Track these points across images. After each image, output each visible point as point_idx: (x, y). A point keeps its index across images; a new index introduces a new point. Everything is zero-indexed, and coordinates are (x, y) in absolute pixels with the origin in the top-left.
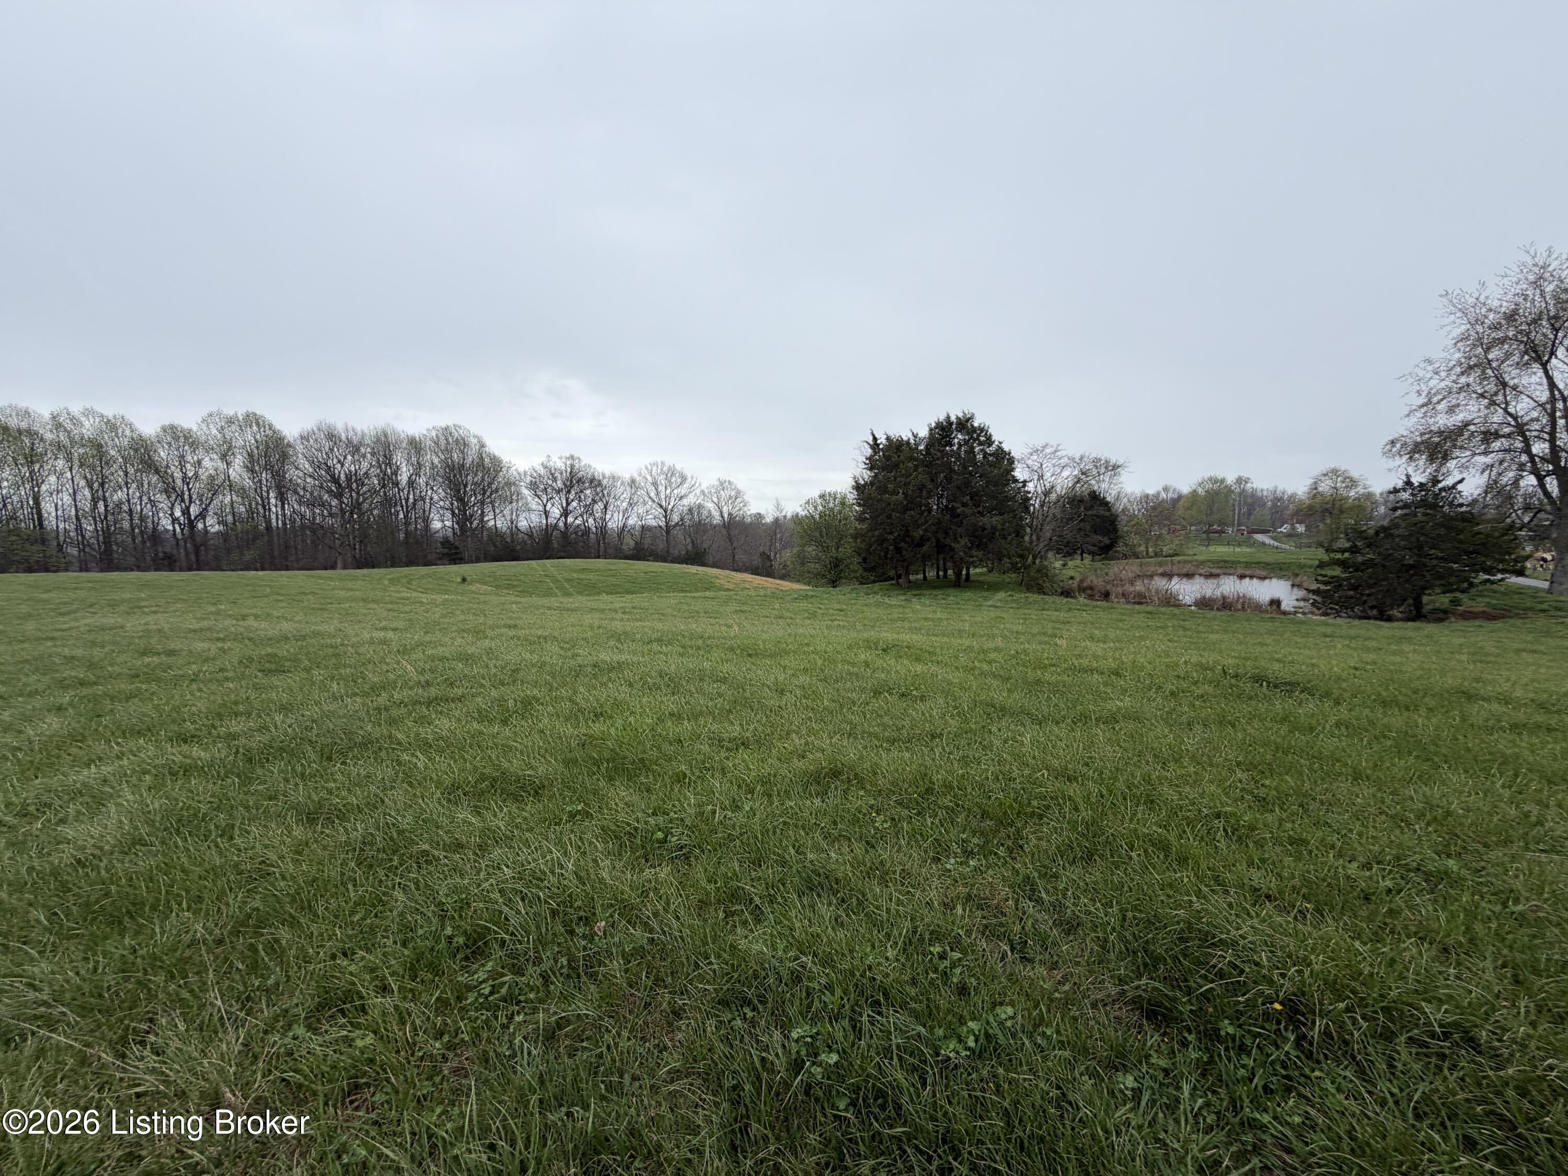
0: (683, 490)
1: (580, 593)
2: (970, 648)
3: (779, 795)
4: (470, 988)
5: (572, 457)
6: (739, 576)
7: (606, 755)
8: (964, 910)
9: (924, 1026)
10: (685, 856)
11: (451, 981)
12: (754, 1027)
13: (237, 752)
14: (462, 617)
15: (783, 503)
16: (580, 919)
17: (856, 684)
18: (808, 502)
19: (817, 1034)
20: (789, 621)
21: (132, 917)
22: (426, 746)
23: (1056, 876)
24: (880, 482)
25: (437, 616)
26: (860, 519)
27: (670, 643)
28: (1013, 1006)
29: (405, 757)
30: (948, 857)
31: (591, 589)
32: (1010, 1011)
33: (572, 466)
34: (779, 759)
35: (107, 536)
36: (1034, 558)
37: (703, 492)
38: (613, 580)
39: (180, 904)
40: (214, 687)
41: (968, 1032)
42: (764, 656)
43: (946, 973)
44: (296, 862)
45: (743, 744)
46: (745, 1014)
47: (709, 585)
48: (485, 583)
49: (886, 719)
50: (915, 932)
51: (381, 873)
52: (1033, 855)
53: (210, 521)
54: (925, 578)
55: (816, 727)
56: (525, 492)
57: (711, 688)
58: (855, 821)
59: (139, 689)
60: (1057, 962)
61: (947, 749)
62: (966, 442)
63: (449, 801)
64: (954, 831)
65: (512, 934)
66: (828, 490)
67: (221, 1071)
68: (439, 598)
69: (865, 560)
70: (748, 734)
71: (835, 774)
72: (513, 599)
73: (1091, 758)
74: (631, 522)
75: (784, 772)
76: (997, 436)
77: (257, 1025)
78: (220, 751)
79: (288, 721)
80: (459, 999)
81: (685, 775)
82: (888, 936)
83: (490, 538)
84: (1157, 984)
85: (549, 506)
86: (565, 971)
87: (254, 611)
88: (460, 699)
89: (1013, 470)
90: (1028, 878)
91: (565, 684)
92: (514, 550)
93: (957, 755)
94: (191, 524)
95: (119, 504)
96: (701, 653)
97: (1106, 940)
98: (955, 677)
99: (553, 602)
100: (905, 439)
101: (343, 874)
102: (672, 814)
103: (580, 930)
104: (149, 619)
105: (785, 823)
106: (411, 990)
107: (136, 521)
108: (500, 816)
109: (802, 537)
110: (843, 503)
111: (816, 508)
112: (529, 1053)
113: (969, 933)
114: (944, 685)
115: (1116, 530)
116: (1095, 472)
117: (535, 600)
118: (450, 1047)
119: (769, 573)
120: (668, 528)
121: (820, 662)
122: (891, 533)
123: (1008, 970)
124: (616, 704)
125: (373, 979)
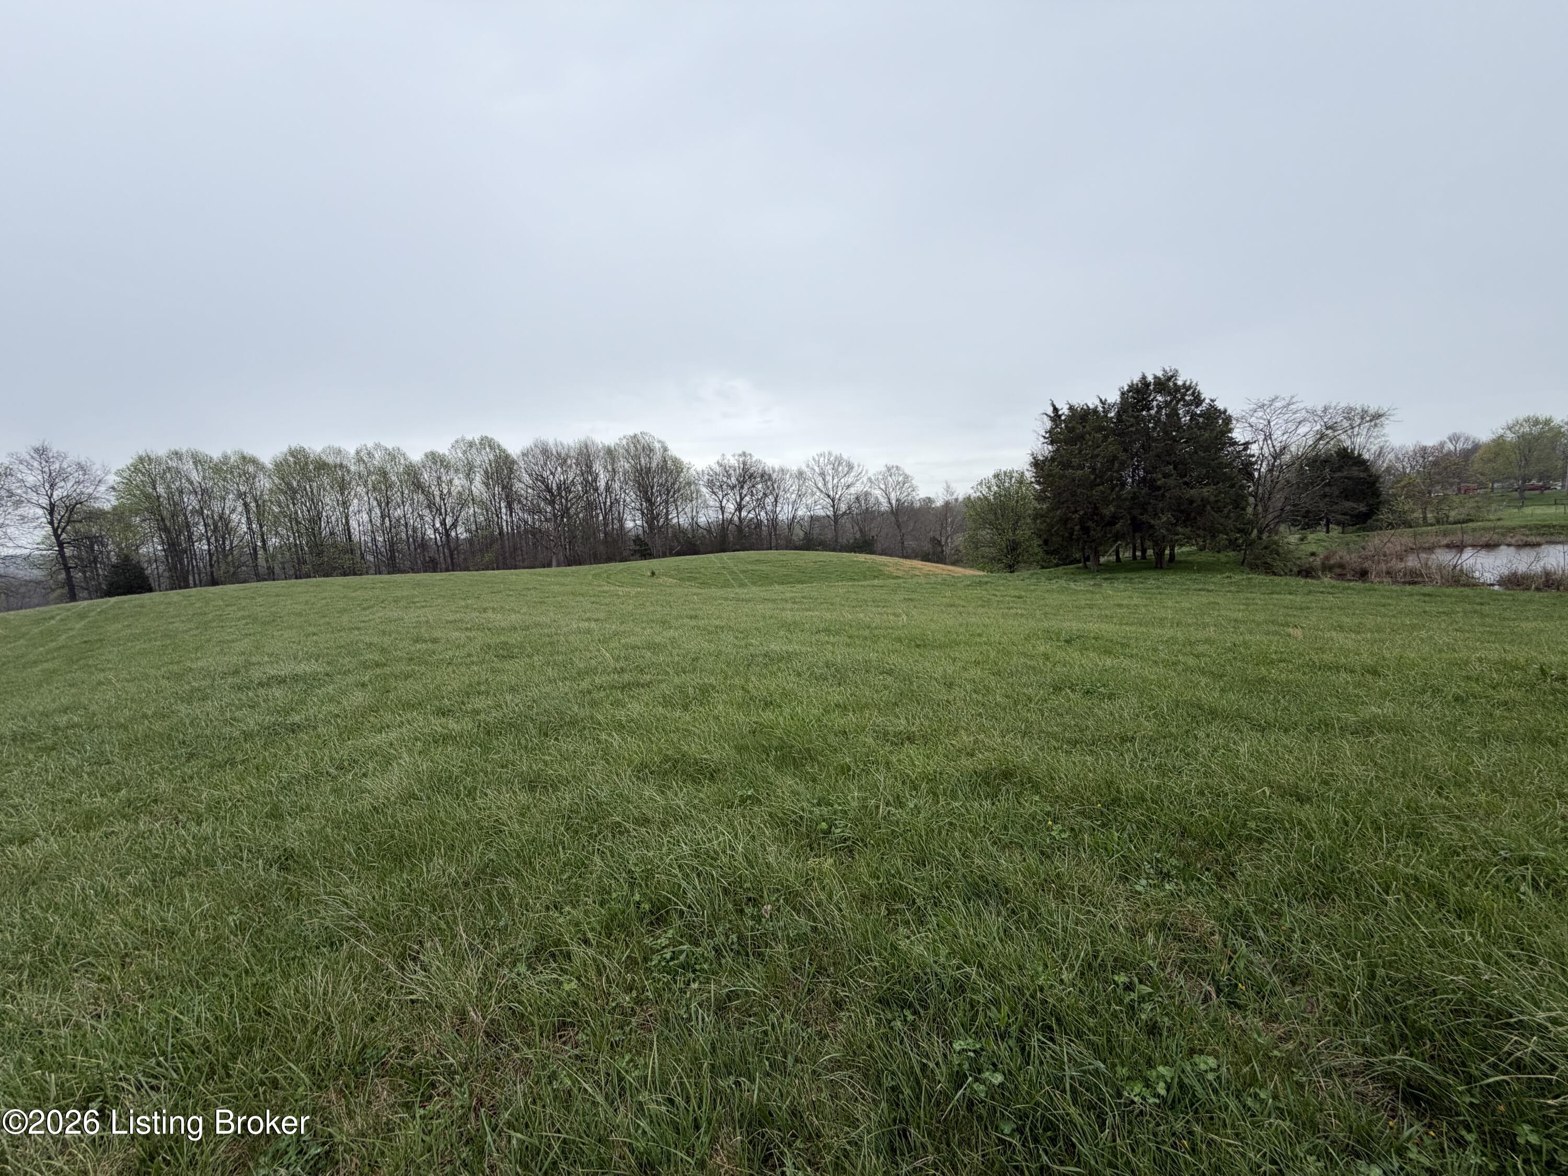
0: (850, 479)
1: (754, 583)
2: (1173, 640)
3: (945, 794)
4: (654, 951)
5: (744, 454)
6: (908, 563)
7: (775, 743)
8: (1158, 939)
9: (1104, 1062)
10: (848, 848)
11: (639, 943)
12: (914, 1030)
13: (479, 726)
14: (651, 609)
15: (953, 485)
16: (749, 899)
17: (1033, 678)
18: (981, 483)
19: (982, 1049)
20: (961, 609)
21: (408, 857)
22: (620, 727)
23: (1279, 914)
24: (1062, 456)
25: (631, 607)
26: (1040, 498)
27: (838, 633)
28: (1217, 1058)
29: (603, 736)
30: (1138, 877)
31: (764, 580)
32: (1212, 1062)
33: (744, 463)
34: (946, 756)
35: (392, 545)
36: (1261, 532)
37: (870, 479)
38: (784, 571)
39: (439, 850)
40: (463, 669)
41: (1158, 1077)
42: (933, 648)
43: (1133, 1008)
44: (521, 823)
45: (909, 738)
46: (905, 1016)
47: (877, 573)
48: (671, 576)
49: (1067, 718)
50: (1096, 957)
51: (584, 839)
52: (1248, 885)
53: (460, 529)
54: (1118, 559)
55: (987, 724)
56: (704, 490)
57: (879, 680)
58: (1027, 828)
59: (413, 670)
60: (1277, 1015)
61: (1140, 755)
62: (1167, 404)
63: (639, 778)
64: (1145, 851)
65: (690, 907)
66: (1004, 469)
67: (467, 993)
68: (633, 591)
69: (1046, 542)
70: (914, 729)
71: (1007, 775)
72: (695, 590)
73: (1332, 775)
74: (800, 513)
75: (949, 770)
76: (1207, 394)
77: (491, 959)
78: (467, 724)
79: (517, 701)
80: (646, 959)
81: (849, 769)
82: (1064, 957)
83: (674, 535)
84: (1419, 1063)
85: (725, 501)
86: (735, 947)
87: (491, 605)
88: (648, 684)
89: (1230, 431)
90: (1241, 911)
91: (738, 673)
92: (695, 545)
93: (1153, 762)
94: (448, 535)
95: (398, 520)
96: (868, 643)
97: (1345, 998)
98: (1152, 673)
99: (731, 593)
100: (1091, 406)
101: (555, 837)
102: (836, 806)
103: (749, 910)
104: (420, 612)
105: (951, 824)
106: (607, 946)
107: (410, 532)
108: (681, 795)
109: (975, 521)
110: (1021, 481)
111: (989, 488)
112: (703, 1019)
113: (1162, 966)
114: (1139, 681)
115: (1376, 494)
116: (1346, 424)
117: (714, 591)
118: (638, 1001)
119: (938, 558)
120: (836, 517)
121: (993, 655)
122: (1076, 512)
123: (1212, 1014)
124: (785, 694)
125: (577, 932)
